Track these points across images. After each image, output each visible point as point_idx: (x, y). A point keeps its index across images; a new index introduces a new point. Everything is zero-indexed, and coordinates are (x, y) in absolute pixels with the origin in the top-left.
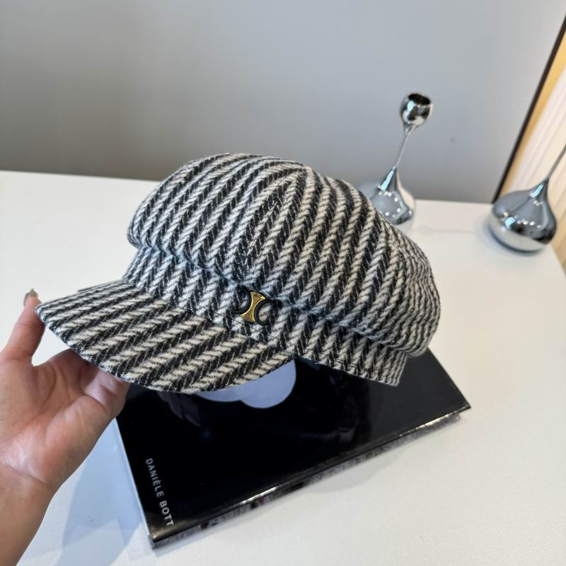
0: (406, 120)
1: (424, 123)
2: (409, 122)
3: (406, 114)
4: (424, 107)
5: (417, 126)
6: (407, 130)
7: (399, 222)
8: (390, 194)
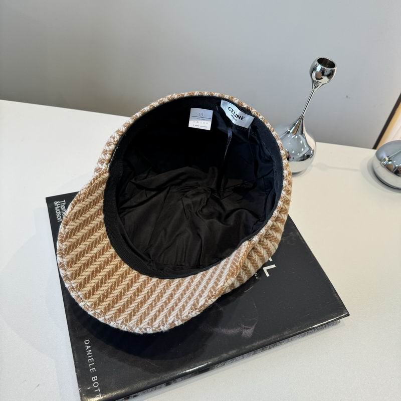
1: (328, 82)
2: (316, 81)
5: (323, 84)
7: (302, 159)
8: (296, 137)
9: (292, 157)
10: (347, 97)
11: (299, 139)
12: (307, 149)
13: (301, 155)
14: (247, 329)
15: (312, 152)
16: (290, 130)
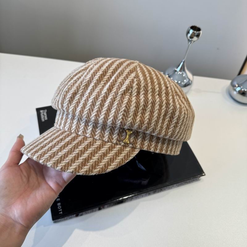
0: (189, 38)
1: (198, 40)
2: (190, 40)
3: (189, 35)
4: (198, 32)
5: (194, 41)
6: (190, 43)
8: (181, 73)
12: (188, 80)
13: (184, 84)
14: (145, 180)
15: (190, 82)
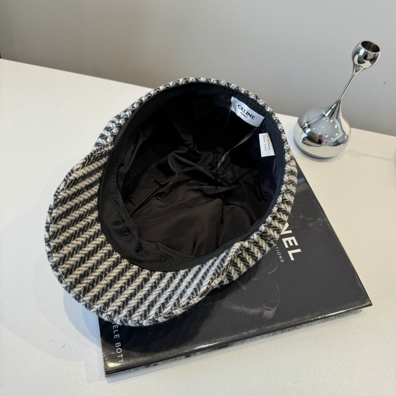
0: (356, 62)
1: (371, 66)
2: (358, 65)
3: (357, 57)
5: (364, 69)
7: (336, 144)
8: (331, 121)
9: (325, 141)
10: (384, 83)
11: (334, 123)
12: (342, 134)
13: (335, 140)
14: (269, 310)
15: (346, 137)
16: (326, 113)
